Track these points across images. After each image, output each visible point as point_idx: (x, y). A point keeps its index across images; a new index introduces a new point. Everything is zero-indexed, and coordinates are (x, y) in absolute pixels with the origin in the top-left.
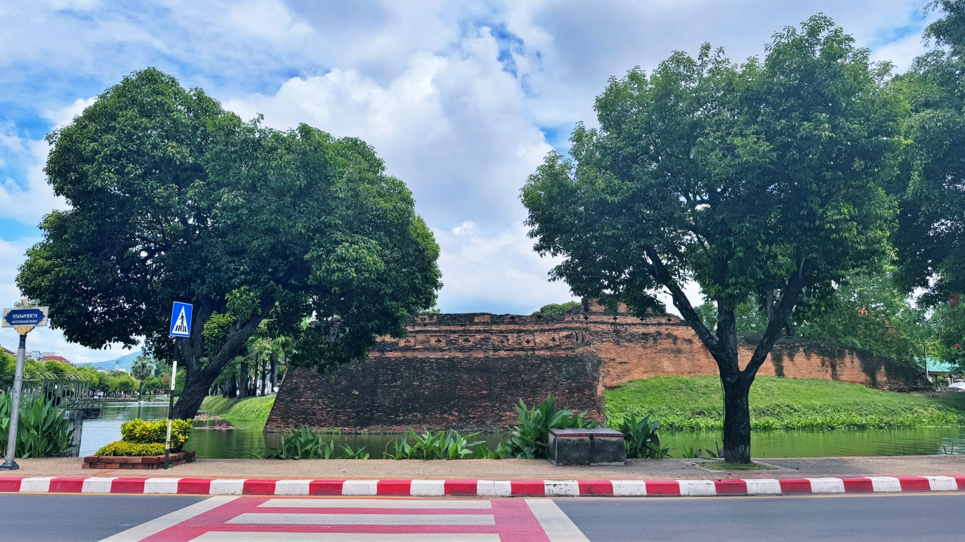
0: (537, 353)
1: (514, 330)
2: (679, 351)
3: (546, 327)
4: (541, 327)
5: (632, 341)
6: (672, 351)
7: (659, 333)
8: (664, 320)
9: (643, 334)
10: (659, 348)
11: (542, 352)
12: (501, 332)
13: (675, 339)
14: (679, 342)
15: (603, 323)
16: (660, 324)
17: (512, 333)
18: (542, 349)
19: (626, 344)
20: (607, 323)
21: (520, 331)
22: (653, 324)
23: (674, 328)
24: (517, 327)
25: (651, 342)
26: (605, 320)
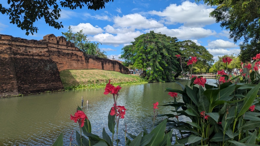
0: (34, 57)
1: (24, 46)
2: (78, 60)
3: (38, 46)
4: (36, 46)
5: (64, 56)
6: (77, 60)
7: (73, 53)
8: (74, 49)
9: (68, 53)
10: (73, 59)
11: (37, 57)
12: (17, 46)
13: (77, 56)
14: (78, 57)
15: (54, 47)
16: (73, 50)
17: (23, 47)
18: (37, 56)
19: (62, 57)
20: (55, 48)
21: (26, 47)
22: (71, 50)
23: (77, 52)
24: (25, 44)
25: (70, 56)
26: (55, 47)
